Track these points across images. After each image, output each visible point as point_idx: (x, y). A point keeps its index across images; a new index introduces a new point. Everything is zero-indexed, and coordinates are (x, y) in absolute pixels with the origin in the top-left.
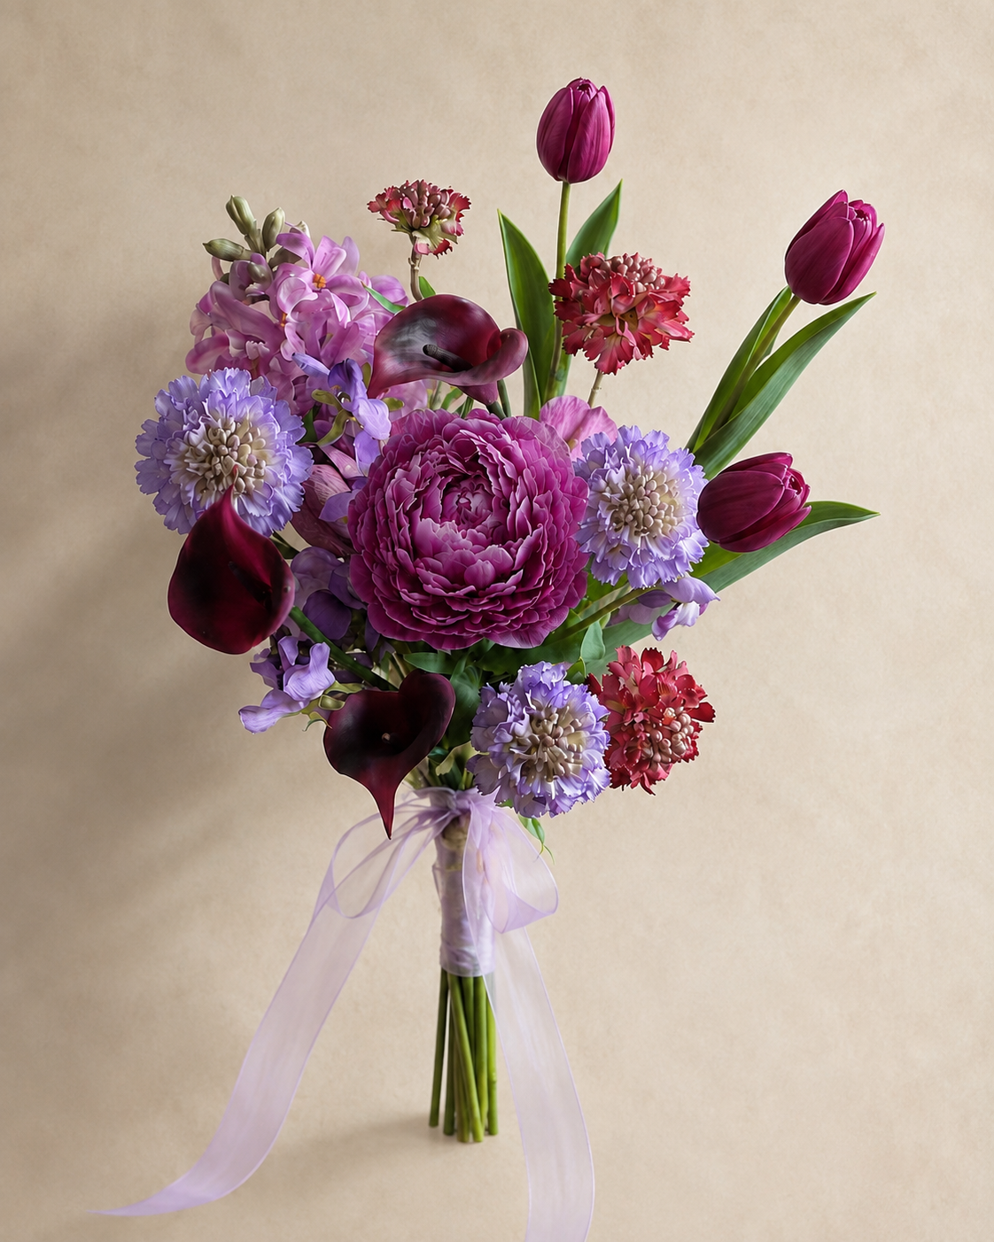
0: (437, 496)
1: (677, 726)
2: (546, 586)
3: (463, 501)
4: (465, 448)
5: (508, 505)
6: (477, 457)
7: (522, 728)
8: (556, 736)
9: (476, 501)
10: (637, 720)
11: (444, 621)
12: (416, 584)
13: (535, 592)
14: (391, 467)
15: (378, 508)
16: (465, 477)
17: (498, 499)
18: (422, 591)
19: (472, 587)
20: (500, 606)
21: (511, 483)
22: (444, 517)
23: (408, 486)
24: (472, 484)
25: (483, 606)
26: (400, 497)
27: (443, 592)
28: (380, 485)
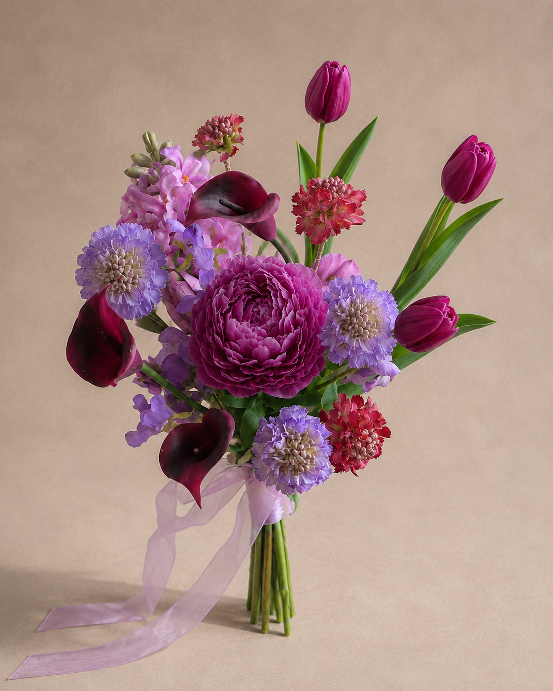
0: (241, 306)
1: (370, 440)
2: (298, 364)
3: (256, 310)
4: (260, 279)
5: (281, 314)
6: (266, 285)
7: (280, 445)
8: (299, 449)
9: (264, 311)
10: (347, 436)
11: (238, 380)
12: (223, 356)
13: (292, 366)
14: (217, 287)
15: (207, 310)
16: (259, 296)
17: (276, 310)
18: (226, 360)
19: (255, 361)
20: (271, 373)
21: (284, 301)
22: (245, 318)
23: (226, 300)
24: (262, 301)
25: (260, 372)
26: (220, 305)
27: (238, 362)
28: (210, 297)
